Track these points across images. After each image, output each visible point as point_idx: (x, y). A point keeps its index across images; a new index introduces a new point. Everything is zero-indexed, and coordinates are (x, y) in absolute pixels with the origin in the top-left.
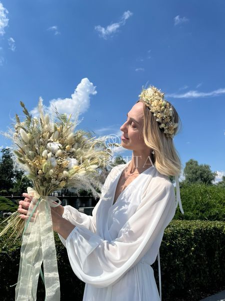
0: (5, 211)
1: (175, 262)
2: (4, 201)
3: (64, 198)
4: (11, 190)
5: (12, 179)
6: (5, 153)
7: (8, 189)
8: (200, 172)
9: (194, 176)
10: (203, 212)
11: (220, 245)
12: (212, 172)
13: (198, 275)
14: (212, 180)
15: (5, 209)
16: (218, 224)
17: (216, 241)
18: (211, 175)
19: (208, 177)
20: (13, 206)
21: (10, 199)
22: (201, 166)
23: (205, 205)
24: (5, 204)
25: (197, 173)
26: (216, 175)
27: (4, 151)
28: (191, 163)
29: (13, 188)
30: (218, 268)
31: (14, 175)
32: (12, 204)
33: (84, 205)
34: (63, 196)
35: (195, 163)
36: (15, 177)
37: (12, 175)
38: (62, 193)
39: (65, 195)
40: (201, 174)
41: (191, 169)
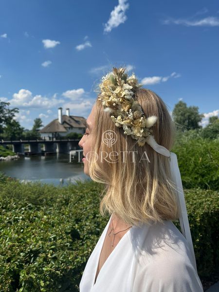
3: (55, 142)
4: (1, 135)
8: (188, 114)
9: (182, 118)
10: (203, 176)
12: (200, 114)
14: (198, 121)
18: (199, 116)
19: (195, 119)
20: (4, 151)
22: (190, 108)
23: (206, 167)
25: (185, 115)
26: (203, 116)
28: (180, 106)
29: (3, 133)
31: (3, 120)
32: (3, 149)
33: (75, 148)
34: (54, 140)
35: (184, 106)
36: (3, 122)
38: (53, 138)
39: (56, 139)
40: (189, 116)
41: (180, 111)
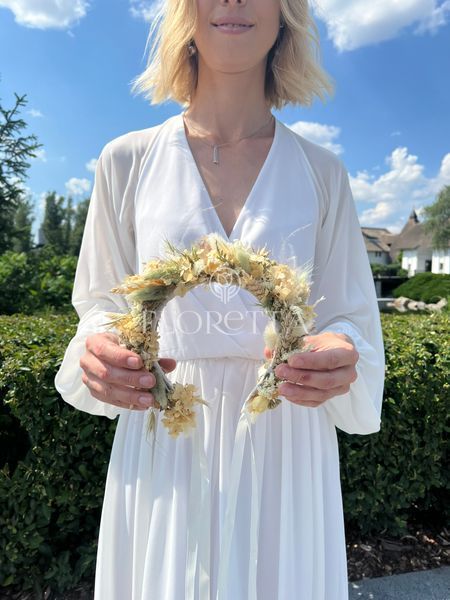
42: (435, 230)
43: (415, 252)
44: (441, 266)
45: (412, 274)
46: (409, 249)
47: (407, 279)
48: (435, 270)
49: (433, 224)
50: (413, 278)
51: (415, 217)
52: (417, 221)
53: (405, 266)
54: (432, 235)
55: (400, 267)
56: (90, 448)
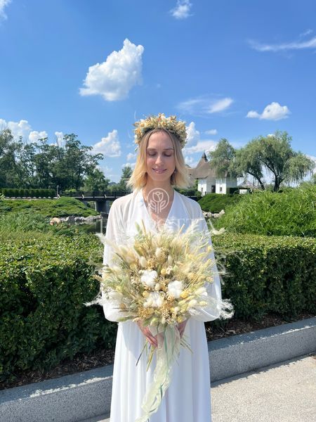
0: (76, 215)
1: (237, 285)
2: (74, 203)
4: (81, 189)
5: (81, 175)
6: (68, 140)
7: (77, 187)
11: (305, 267)
13: (269, 300)
15: (76, 213)
16: (307, 241)
17: (299, 262)
20: (85, 209)
21: (81, 200)
24: (76, 206)
27: (67, 138)
29: (83, 186)
30: (298, 293)
31: (84, 169)
32: (84, 207)
36: (84, 172)
37: (80, 170)
42: (217, 167)
43: (206, 180)
44: (221, 189)
45: (203, 194)
46: (202, 179)
47: (201, 197)
48: (218, 191)
49: (216, 163)
50: (204, 197)
51: (205, 157)
52: (206, 160)
53: (199, 189)
54: (215, 169)
55: (197, 190)
56: (65, 303)
